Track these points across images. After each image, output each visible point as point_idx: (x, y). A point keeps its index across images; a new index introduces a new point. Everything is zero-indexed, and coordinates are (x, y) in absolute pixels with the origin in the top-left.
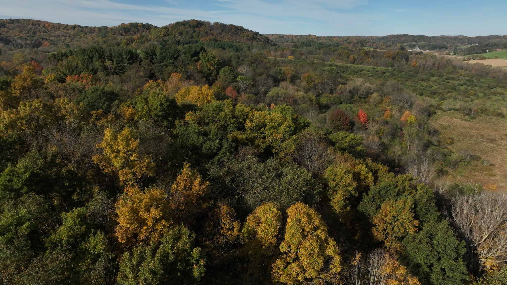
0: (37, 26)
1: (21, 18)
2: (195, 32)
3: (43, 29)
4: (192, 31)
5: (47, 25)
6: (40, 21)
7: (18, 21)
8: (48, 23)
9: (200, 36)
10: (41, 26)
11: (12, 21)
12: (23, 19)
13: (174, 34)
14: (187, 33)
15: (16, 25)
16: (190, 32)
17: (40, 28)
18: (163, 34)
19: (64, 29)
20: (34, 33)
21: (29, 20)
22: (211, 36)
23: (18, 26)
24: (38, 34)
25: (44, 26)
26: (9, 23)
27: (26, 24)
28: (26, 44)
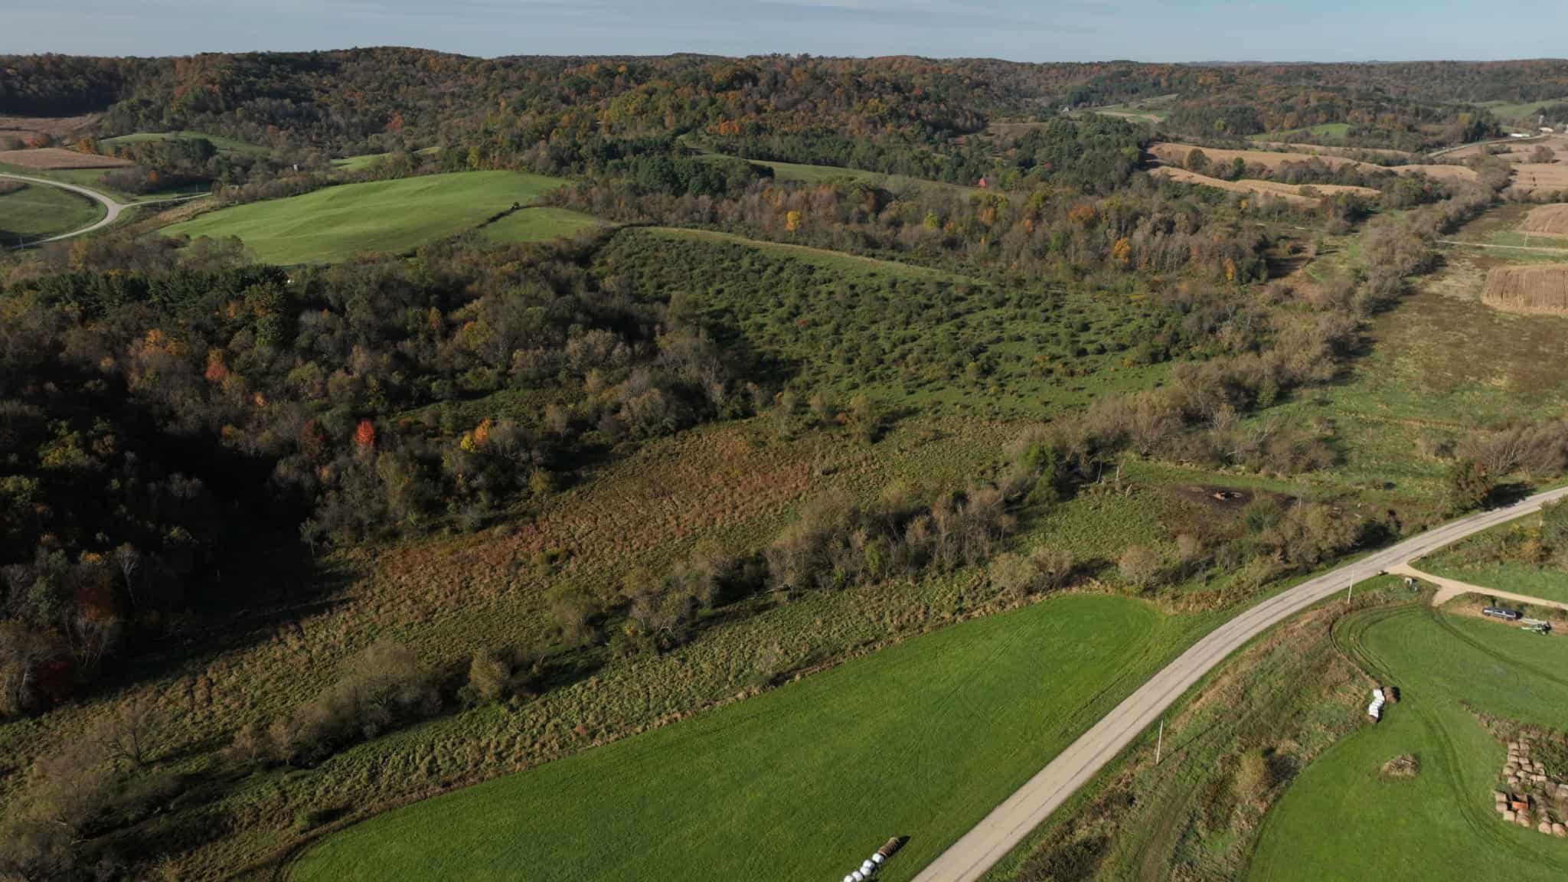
0: (410, 66)
1: (380, 45)
2: (713, 102)
3: (421, 74)
4: (706, 102)
5: (432, 62)
6: (421, 51)
7: (369, 52)
8: (435, 54)
9: (721, 116)
10: (419, 65)
11: (356, 54)
12: (384, 49)
13: (662, 108)
14: (694, 105)
15: (363, 64)
16: (702, 105)
17: (414, 72)
18: (635, 109)
19: (467, 73)
20: (396, 87)
21: (396, 50)
22: (753, 115)
23: (365, 69)
24: (403, 88)
25: (425, 67)
26: (348, 60)
27: (385, 62)
28: (349, 125)
